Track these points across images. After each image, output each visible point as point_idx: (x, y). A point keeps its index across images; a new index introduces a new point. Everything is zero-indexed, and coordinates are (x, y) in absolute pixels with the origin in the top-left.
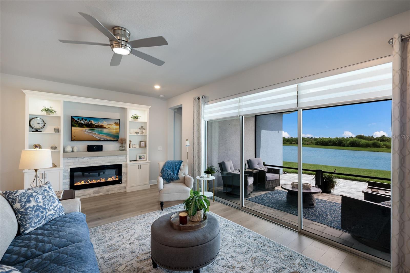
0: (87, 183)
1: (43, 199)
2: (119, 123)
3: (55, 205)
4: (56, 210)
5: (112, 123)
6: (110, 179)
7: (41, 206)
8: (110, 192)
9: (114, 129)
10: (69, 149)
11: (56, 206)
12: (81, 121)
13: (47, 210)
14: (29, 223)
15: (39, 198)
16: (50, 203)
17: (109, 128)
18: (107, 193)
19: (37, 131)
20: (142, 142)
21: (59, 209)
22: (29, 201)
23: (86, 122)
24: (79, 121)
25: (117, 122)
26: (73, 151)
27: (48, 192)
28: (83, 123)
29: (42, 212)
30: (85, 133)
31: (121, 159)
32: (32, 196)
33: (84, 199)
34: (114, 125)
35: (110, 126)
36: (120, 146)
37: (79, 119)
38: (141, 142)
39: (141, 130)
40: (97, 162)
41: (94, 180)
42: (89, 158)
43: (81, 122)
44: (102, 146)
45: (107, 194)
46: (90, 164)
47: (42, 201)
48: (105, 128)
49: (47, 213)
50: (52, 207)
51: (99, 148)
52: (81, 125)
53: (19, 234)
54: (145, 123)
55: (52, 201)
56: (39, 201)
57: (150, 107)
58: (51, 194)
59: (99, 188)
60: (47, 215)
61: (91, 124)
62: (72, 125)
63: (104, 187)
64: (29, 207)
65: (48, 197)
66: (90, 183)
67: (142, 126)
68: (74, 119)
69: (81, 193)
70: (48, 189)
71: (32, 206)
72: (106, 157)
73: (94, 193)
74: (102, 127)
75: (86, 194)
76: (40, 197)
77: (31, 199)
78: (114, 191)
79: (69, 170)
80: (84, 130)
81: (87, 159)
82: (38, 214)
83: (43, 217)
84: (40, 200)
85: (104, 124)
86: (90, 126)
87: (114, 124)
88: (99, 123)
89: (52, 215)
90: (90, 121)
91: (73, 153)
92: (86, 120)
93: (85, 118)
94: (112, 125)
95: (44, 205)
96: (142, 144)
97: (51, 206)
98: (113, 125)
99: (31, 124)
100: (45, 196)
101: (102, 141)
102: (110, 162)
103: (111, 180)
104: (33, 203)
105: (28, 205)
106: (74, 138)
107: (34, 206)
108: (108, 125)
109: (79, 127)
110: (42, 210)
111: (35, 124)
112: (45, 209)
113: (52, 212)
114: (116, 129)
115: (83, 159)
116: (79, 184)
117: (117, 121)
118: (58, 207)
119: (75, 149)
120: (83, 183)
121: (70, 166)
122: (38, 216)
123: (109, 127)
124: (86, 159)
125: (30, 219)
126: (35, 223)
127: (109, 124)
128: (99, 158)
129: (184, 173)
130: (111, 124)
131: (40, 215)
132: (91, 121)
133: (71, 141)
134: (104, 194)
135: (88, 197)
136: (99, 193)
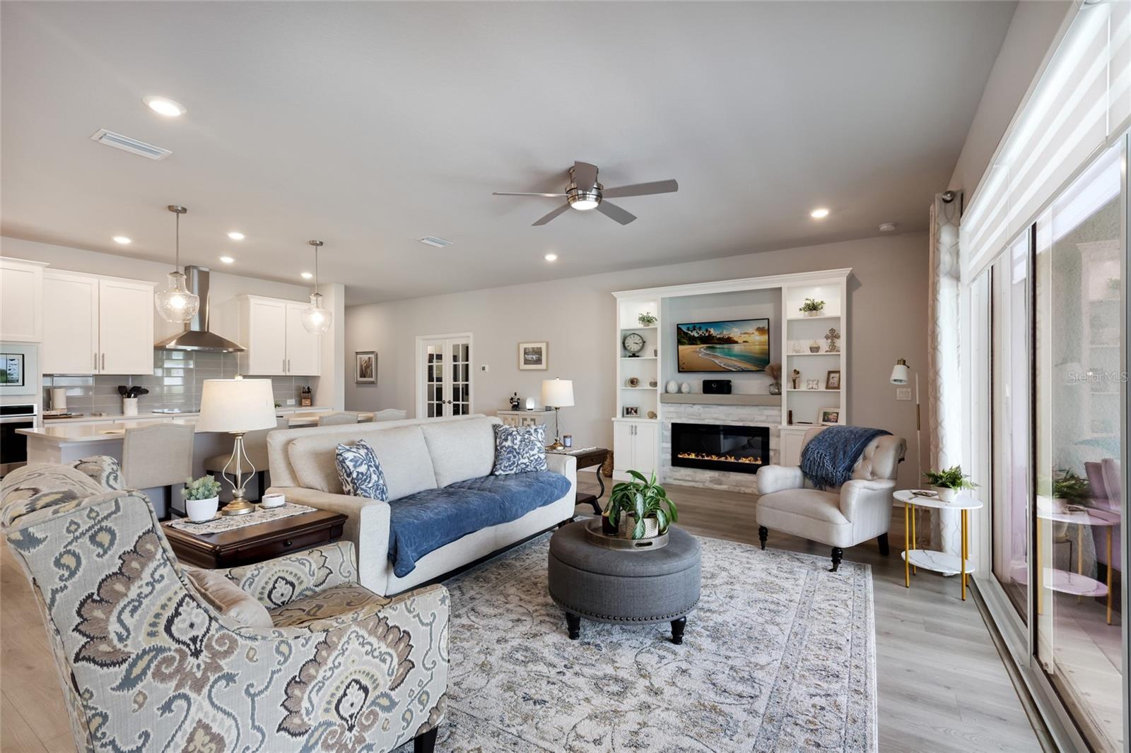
0: (700, 458)
1: (521, 441)
2: (767, 327)
3: (532, 453)
4: (532, 461)
5: (751, 328)
6: (744, 459)
7: (515, 449)
8: (743, 489)
9: (757, 343)
10: (673, 387)
11: (533, 455)
12: (692, 331)
13: (520, 456)
14: (500, 464)
15: (516, 439)
16: (527, 449)
17: (744, 342)
18: (737, 489)
19: (634, 355)
20: (832, 375)
21: (536, 460)
22: (506, 440)
23: (701, 333)
24: (690, 332)
25: (761, 326)
26: (680, 391)
27: (531, 434)
28: (696, 335)
29: (515, 457)
30: (700, 355)
31: (767, 416)
32: (511, 434)
33: (694, 487)
34: (757, 333)
35: (745, 338)
36: (771, 385)
37: (688, 329)
38: (830, 373)
39: (830, 341)
40: (715, 416)
41: (714, 456)
42: (703, 407)
43: (692, 334)
44: (730, 381)
45: (736, 491)
46: (704, 419)
47: (519, 443)
48: (737, 342)
49: (519, 459)
50: (528, 455)
51: (723, 388)
52: (692, 341)
53: (492, 474)
54: (838, 319)
55: (530, 447)
56: (515, 441)
57: (849, 272)
58: (532, 438)
59: (722, 473)
60: (519, 462)
61: (710, 335)
62: (680, 342)
63: (731, 473)
64: (505, 446)
65: (527, 441)
66: (706, 458)
67: (832, 329)
68: (681, 329)
69: (689, 475)
70: (532, 431)
71: (507, 446)
72: (734, 408)
73: (711, 481)
74: (729, 341)
75: (697, 479)
76: (519, 438)
77: (509, 437)
78: (752, 489)
79: (670, 426)
80: (698, 350)
81: (699, 409)
82: (510, 457)
83: (514, 463)
84: (517, 442)
85: (735, 333)
86: (707, 340)
87: (755, 331)
88: (724, 333)
89: (525, 464)
90: (707, 331)
91: (680, 394)
92: (700, 329)
93: (698, 326)
94: (752, 335)
95: (519, 449)
96: (831, 380)
97: (526, 453)
98: (753, 333)
99: (626, 345)
100: (525, 439)
101: (731, 371)
102: (742, 421)
103: (748, 462)
104: (508, 443)
105: (504, 443)
106: (683, 366)
107: (509, 447)
108: (743, 336)
109: (689, 344)
110: (515, 454)
111: (633, 345)
112: (518, 453)
113: (526, 461)
114: (760, 342)
115: (692, 407)
116: (686, 456)
117: (764, 324)
118: (536, 457)
119: (685, 388)
120: (693, 456)
121: (672, 418)
122: (509, 459)
123: (745, 340)
124: (696, 407)
125: (502, 459)
126: (505, 467)
127: (745, 333)
128: (720, 408)
129: (873, 468)
130: (748, 332)
131: (511, 459)
132: (709, 329)
133: (679, 371)
134: (731, 490)
135: (701, 486)
136: (721, 484)
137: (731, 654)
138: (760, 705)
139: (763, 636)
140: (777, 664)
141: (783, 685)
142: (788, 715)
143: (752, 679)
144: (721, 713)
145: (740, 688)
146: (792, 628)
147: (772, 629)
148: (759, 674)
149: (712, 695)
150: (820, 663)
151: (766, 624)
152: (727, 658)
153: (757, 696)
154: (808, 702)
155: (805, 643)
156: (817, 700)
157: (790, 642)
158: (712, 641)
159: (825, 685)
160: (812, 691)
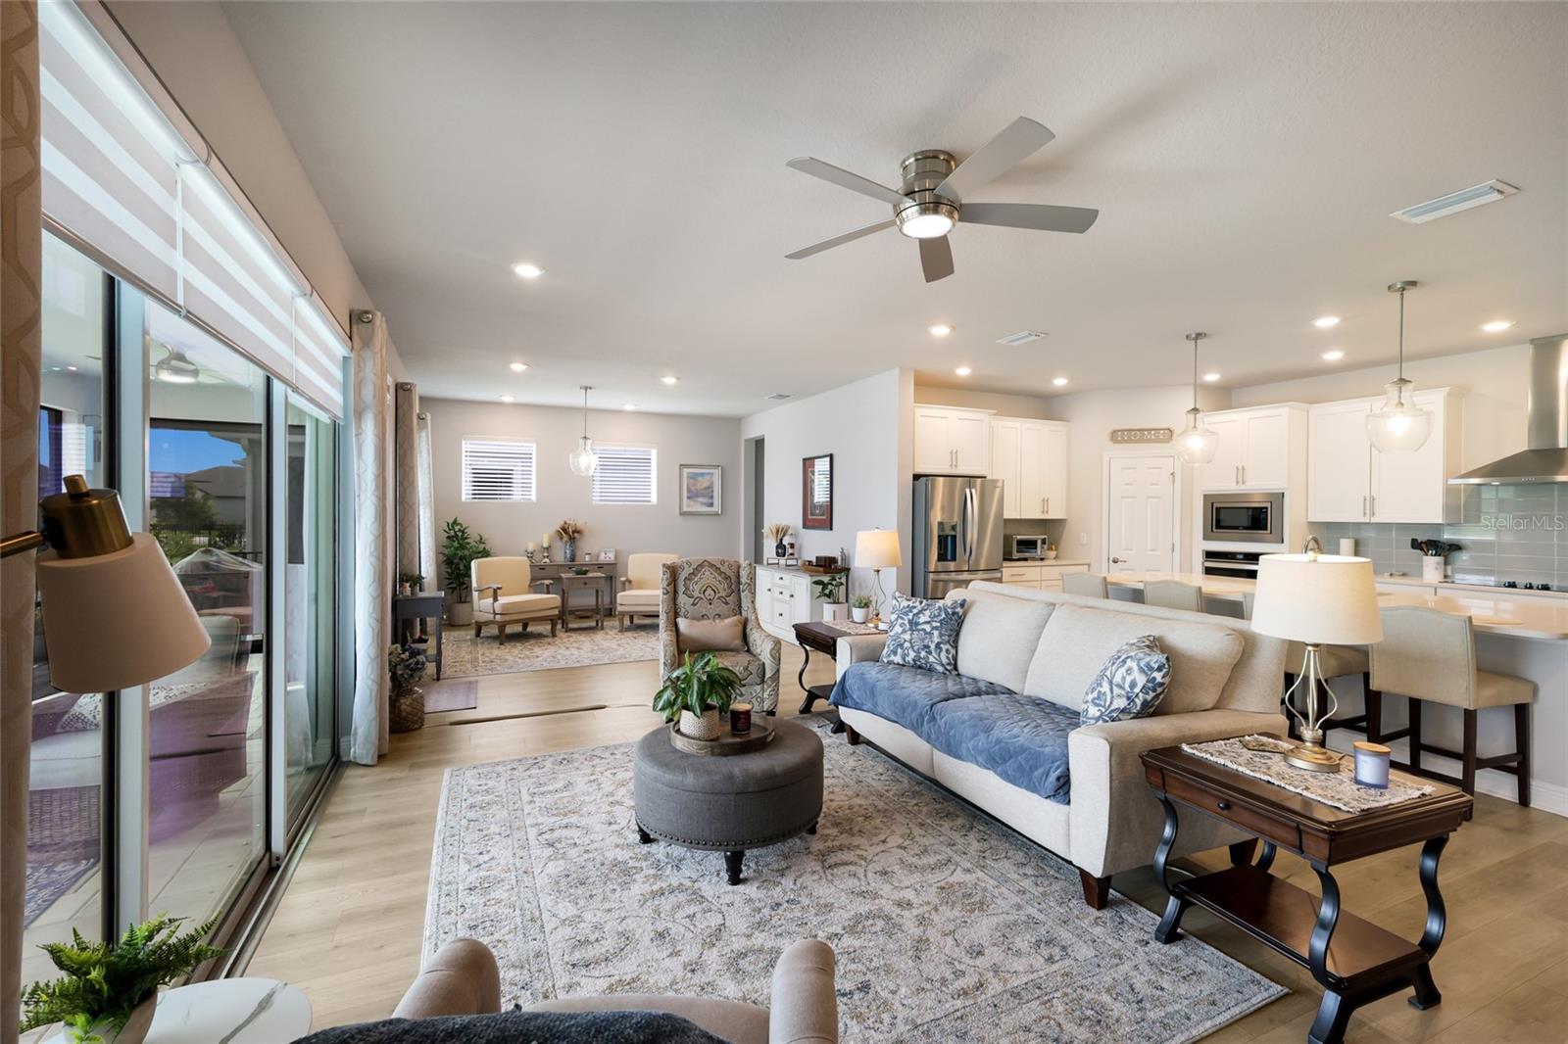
137: (586, 856)
138: (532, 833)
139: (571, 895)
140: (537, 871)
141: (522, 854)
142: (508, 836)
143: (551, 845)
144: (558, 815)
145: (556, 834)
146: (542, 926)
147: (566, 910)
148: (549, 851)
149: (572, 820)
150: (493, 895)
151: (579, 913)
152: (587, 851)
153: (540, 835)
154: (494, 852)
155: (518, 912)
156: (486, 857)
157: (535, 903)
158: (616, 859)
159: (483, 874)
160: (493, 863)
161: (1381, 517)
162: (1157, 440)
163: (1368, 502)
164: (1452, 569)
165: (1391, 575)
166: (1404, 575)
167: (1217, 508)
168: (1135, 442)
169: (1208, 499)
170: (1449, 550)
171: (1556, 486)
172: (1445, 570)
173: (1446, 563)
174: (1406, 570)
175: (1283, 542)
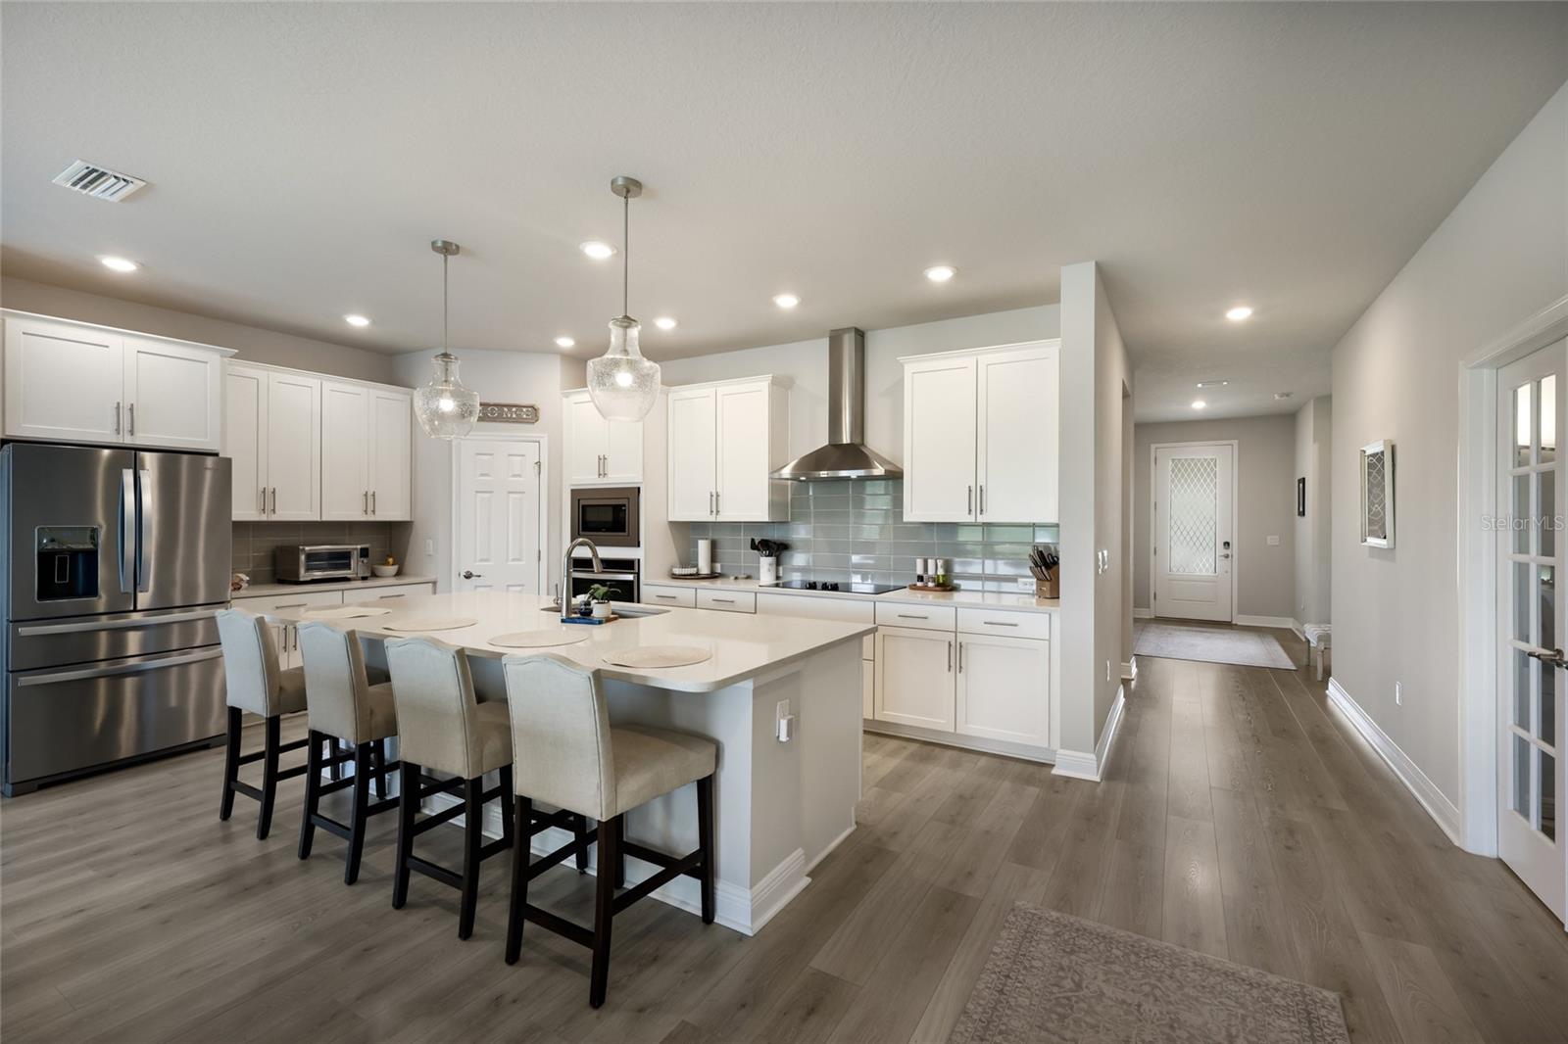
161: (727, 515)
162: (519, 420)
163: (714, 498)
164: (783, 569)
165: (736, 578)
166: (748, 577)
167: (583, 506)
168: (494, 420)
169: (577, 494)
170: (778, 550)
171: (850, 482)
172: (777, 571)
173: (778, 564)
174: (748, 573)
175: (639, 546)
